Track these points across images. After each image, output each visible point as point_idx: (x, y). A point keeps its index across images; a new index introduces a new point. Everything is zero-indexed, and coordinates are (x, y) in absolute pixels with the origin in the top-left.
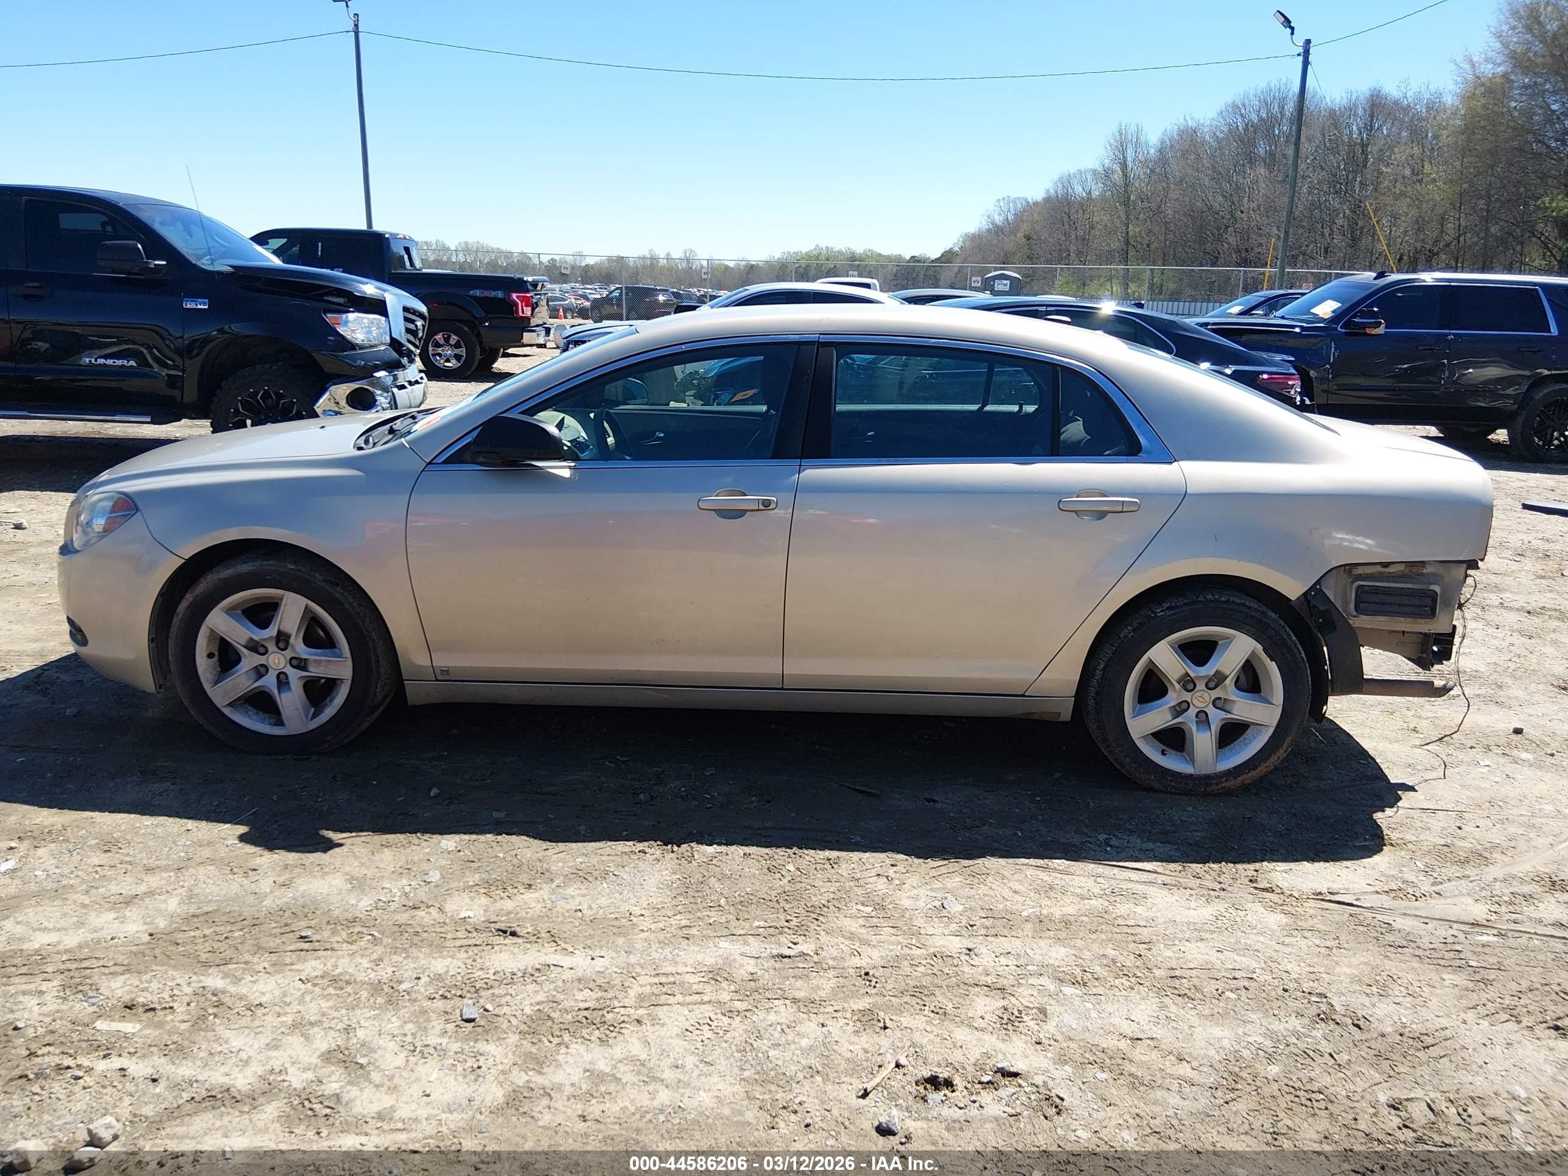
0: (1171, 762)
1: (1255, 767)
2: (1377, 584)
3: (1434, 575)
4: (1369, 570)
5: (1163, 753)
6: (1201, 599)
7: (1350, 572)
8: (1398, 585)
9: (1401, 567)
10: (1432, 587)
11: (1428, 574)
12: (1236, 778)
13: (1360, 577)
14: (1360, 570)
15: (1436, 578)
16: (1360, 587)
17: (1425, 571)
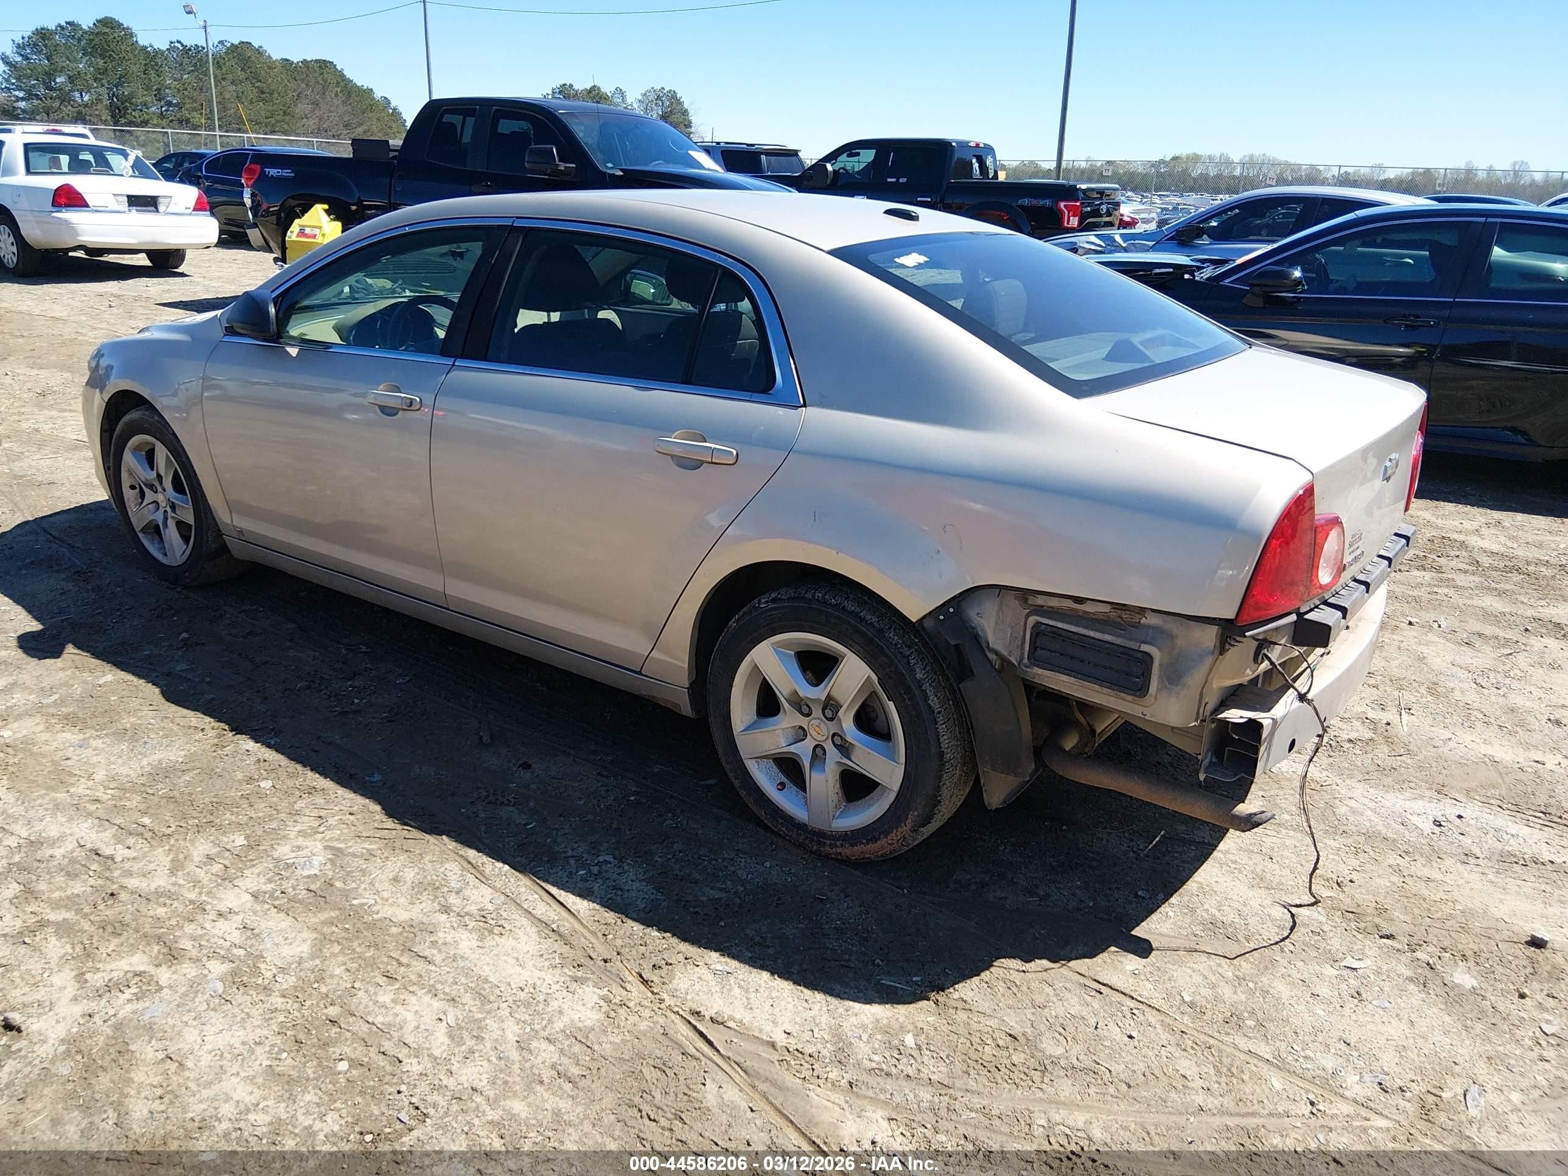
0: (786, 801)
1: (875, 840)
2: (1060, 625)
3: (1158, 630)
4: (1054, 603)
5: (782, 786)
6: (809, 596)
7: (1025, 600)
8: (1092, 634)
9: (1106, 609)
10: (1145, 648)
11: (1149, 627)
12: (852, 845)
13: (1039, 610)
14: (1040, 601)
15: (1157, 635)
16: (1038, 623)
17: (1143, 621)
